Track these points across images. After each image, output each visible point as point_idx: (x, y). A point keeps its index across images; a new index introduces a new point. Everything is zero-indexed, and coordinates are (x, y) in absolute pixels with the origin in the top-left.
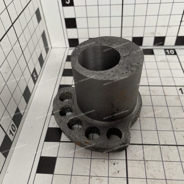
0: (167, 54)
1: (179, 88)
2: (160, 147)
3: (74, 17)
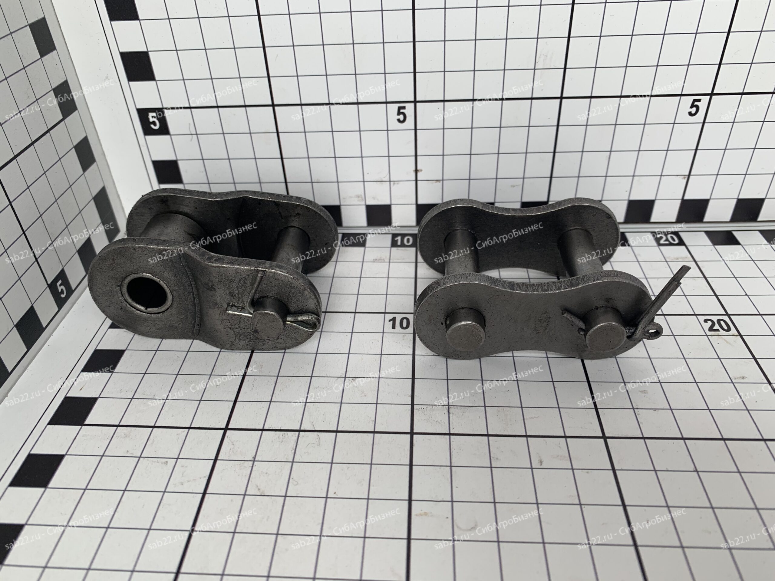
0: (394, 244)
1: (391, 316)
2: (299, 434)
3: (174, 158)
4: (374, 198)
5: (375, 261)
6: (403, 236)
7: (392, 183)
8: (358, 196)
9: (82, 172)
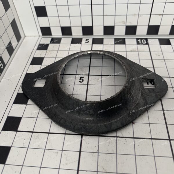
0: (138, 43)
3: (44, 5)
4: (130, 23)
5: (131, 51)
6: (141, 39)
7: (139, 16)
8: (123, 22)
9: (5, 12)
